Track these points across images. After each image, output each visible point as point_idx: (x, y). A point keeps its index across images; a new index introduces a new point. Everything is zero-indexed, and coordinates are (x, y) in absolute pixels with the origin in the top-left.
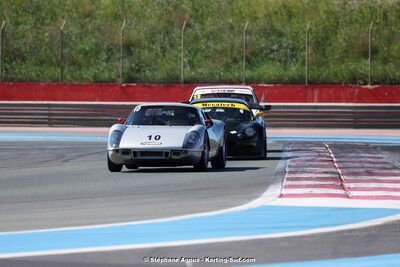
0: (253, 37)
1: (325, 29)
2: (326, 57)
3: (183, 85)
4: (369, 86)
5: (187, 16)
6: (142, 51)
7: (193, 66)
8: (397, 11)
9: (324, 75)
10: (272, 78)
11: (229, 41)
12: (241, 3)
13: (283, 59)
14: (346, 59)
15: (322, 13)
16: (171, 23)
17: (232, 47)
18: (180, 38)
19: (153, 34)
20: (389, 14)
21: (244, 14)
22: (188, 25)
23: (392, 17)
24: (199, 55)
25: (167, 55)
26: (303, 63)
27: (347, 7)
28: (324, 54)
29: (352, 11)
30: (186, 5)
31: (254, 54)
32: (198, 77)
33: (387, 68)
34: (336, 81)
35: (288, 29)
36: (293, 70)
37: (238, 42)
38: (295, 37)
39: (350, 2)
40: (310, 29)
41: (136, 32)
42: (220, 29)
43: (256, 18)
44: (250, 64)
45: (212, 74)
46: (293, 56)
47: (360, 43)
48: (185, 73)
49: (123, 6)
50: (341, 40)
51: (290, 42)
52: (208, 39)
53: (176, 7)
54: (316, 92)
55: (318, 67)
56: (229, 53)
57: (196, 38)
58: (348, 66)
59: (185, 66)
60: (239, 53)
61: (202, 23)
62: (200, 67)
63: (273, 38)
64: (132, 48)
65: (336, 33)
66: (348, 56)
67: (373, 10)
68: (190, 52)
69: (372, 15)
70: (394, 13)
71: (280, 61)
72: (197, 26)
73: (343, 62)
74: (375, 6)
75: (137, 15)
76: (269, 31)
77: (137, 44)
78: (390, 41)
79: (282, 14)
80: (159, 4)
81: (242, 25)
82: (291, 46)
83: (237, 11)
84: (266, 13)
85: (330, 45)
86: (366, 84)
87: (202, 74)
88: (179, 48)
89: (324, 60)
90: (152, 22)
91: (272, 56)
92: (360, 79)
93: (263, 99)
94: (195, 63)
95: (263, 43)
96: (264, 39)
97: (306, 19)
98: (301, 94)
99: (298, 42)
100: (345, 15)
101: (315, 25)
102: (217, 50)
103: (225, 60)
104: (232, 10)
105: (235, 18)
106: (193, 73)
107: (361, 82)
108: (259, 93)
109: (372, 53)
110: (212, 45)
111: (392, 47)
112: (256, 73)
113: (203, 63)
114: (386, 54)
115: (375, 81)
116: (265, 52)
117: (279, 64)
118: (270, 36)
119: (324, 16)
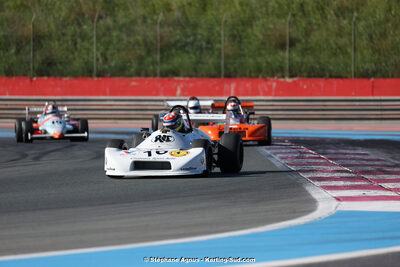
0: (166, 29)
1: (241, 21)
2: (242, 49)
3: (96, 79)
4: (286, 79)
5: (98, 8)
6: (52, 43)
7: (106, 59)
8: (314, 1)
11: (142, 32)
13: (198, 52)
14: (263, 52)
15: (237, 4)
16: (82, 15)
17: (145, 41)
18: (92, 30)
20: (306, 5)
21: (157, 6)
22: (101, 18)
23: (309, 8)
24: (111, 47)
25: (78, 46)
26: (219, 57)
28: (240, 47)
33: (305, 59)
34: (252, 75)
35: (203, 21)
36: (210, 63)
37: (151, 34)
38: (211, 29)
40: (226, 21)
41: (46, 25)
42: (132, 21)
43: (170, 10)
44: (165, 57)
46: (208, 49)
47: (277, 35)
48: (98, 66)
50: (258, 33)
51: (205, 34)
54: (233, 86)
55: (234, 59)
57: (108, 29)
58: (265, 58)
59: (97, 60)
61: (114, 15)
62: (112, 60)
63: (188, 30)
64: (42, 41)
65: (251, 26)
66: (265, 48)
68: (102, 45)
69: (289, 6)
71: (195, 54)
72: (109, 18)
73: (260, 55)
75: (46, 6)
77: (47, 36)
78: (307, 34)
81: (155, 17)
82: (206, 38)
84: (179, 4)
85: (247, 38)
86: (283, 77)
88: (91, 41)
89: (240, 53)
90: (63, 14)
91: (187, 49)
92: (278, 72)
93: (179, 92)
94: (108, 56)
95: (178, 35)
96: (178, 32)
97: (221, 11)
98: (217, 88)
99: (213, 34)
100: (261, 7)
101: (232, 17)
102: (130, 43)
103: (139, 53)
104: (144, 1)
105: (148, 9)
106: (106, 66)
107: (279, 75)
108: (174, 86)
109: (290, 45)
110: (125, 38)
111: (310, 39)
112: (171, 66)
113: (116, 56)
114: (304, 46)
115: (293, 73)
116: (179, 44)
117: (193, 56)
118: (184, 28)
119: (240, 9)
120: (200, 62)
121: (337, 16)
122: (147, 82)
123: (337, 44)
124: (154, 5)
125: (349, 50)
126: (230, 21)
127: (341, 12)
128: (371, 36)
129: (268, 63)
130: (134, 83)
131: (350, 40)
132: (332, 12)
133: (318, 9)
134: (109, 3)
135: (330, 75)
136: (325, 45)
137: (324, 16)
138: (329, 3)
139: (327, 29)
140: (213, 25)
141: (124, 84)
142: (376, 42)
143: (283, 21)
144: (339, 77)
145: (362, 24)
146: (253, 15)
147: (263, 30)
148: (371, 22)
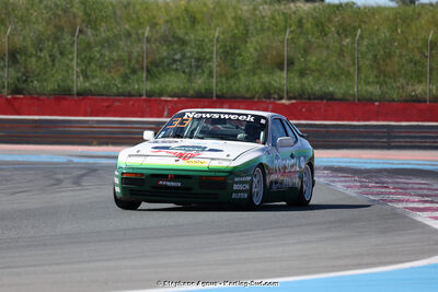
0: (154, 46)
1: (234, 37)
2: (235, 69)
3: (76, 97)
4: (284, 101)
5: (79, 21)
6: (29, 60)
7: (86, 77)
9: (234, 88)
10: (177, 91)
11: (126, 49)
12: (138, 7)
13: (187, 70)
14: (259, 71)
15: (230, 19)
16: (60, 29)
17: (130, 56)
18: (72, 45)
19: (40, 41)
20: (304, 21)
21: (142, 20)
22: (81, 31)
23: (308, 25)
24: (93, 66)
25: (57, 64)
26: (211, 75)
27: (257, 12)
28: (233, 64)
29: (263, 17)
30: (77, 9)
31: (155, 64)
32: (92, 88)
33: (304, 81)
34: (247, 96)
35: (192, 36)
36: (199, 83)
37: (136, 50)
38: (200, 45)
39: (261, 8)
40: (218, 38)
41: (21, 38)
42: (115, 36)
43: (156, 24)
44: (151, 75)
45: (109, 85)
46: (198, 67)
47: (275, 53)
48: (78, 83)
49: (6, 8)
50: (252, 50)
51: (195, 51)
52: (103, 47)
53: (65, 11)
55: (227, 79)
56: (127, 62)
57: (89, 46)
58: (260, 78)
59: (78, 76)
60: (138, 62)
61: (95, 29)
62: (94, 77)
63: (176, 46)
64: (18, 57)
65: (246, 42)
66: (260, 68)
67: (286, 17)
68: (82, 61)
69: (286, 22)
70: (310, 20)
71: (184, 72)
72: (89, 32)
73: (254, 74)
74: (289, 11)
75: (21, 18)
77: (23, 51)
78: (306, 52)
79: (184, 20)
80: (46, 7)
81: (140, 32)
82: (196, 56)
83: (134, 16)
84: (167, 18)
85: (240, 55)
86: (281, 98)
87: (96, 85)
88: (70, 57)
89: (234, 72)
90: (40, 27)
91: (175, 66)
92: (275, 92)
93: (165, 114)
94: (89, 73)
95: (164, 52)
96: (165, 48)
97: (213, 26)
99: (204, 51)
100: (256, 22)
101: (223, 33)
102: (113, 60)
103: (122, 70)
104: (128, 14)
105: (133, 24)
106: (87, 84)
107: (276, 96)
108: (161, 108)
109: (288, 65)
110: (107, 53)
111: (309, 58)
112: (158, 85)
113: (98, 73)
114: (303, 66)
115: (291, 95)
116: (166, 61)
117: (182, 75)
118: (172, 44)
119: (233, 24)
120: (190, 81)
121: (339, 34)
122: (131, 103)
123: (337, 64)
124: (138, 18)
125: (352, 70)
126: (222, 37)
127: (345, 30)
128: (375, 56)
129: (263, 83)
130: (117, 104)
131: (353, 60)
132: (333, 29)
133: (317, 25)
134: (89, 15)
135: (330, 98)
136: (326, 64)
137: (324, 33)
138: (330, 20)
139: (328, 47)
140: (203, 41)
141: (106, 104)
142: (381, 62)
143: (280, 38)
144: (341, 100)
145: (365, 42)
146: (247, 31)
147: (258, 48)
148: (375, 41)
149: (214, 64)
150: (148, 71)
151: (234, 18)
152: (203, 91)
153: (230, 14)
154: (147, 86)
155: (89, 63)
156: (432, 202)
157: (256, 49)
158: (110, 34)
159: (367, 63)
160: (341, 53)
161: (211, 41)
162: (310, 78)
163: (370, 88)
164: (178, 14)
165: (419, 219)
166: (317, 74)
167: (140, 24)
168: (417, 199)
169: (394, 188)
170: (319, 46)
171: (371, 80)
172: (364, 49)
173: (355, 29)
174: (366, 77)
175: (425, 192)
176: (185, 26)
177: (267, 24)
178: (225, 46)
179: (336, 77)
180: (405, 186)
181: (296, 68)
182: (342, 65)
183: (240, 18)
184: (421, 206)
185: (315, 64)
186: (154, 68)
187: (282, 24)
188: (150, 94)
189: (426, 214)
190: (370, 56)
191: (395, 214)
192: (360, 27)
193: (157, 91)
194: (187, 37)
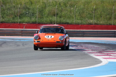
0: (21, 10)
1: (42, 7)
2: (43, 16)
5: (1, 3)
7: (3, 18)
8: (63, 2)
9: (42, 21)
10: (27, 22)
11: (14, 10)
13: (30, 16)
14: (49, 16)
17: (15, 12)
20: (61, 3)
22: (2, 6)
23: (62, 4)
24: (5, 15)
26: (36, 17)
28: (42, 15)
29: (50, 2)
31: (21, 14)
32: (5, 21)
33: (61, 19)
34: (46, 23)
36: (33, 20)
37: (16, 11)
43: (22, 4)
44: (20, 17)
45: (9, 20)
46: (33, 15)
47: (53, 12)
50: (47, 11)
51: (32, 11)
52: (8, 10)
54: (40, 26)
56: (14, 14)
57: (4, 10)
59: (1, 18)
60: (17, 14)
61: (5, 5)
62: (5, 18)
63: (27, 10)
65: (45, 9)
67: (56, 2)
68: (2, 14)
71: (29, 17)
73: (48, 17)
76: (26, 8)
78: (61, 11)
79: (29, 3)
81: (17, 6)
83: (16, 2)
84: (25, 2)
85: (44, 12)
86: (55, 24)
87: (6, 20)
89: (42, 17)
91: (27, 15)
92: (53, 22)
93: (24, 28)
94: (4, 17)
95: (24, 11)
96: (24, 10)
97: (37, 5)
98: (35, 26)
99: (34, 11)
100: (48, 4)
101: (39, 6)
102: (10, 13)
103: (13, 16)
104: (14, 1)
105: (16, 4)
106: (3, 20)
107: (53, 23)
108: (23, 26)
109: (56, 15)
110: (9, 12)
111: (62, 13)
112: (22, 20)
113: (6, 17)
114: (60, 15)
115: (57, 23)
116: (24, 14)
117: (28, 17)
118: (26, 9)
119: (42, 4)
120: (31, 19)
121: (70, 7)
122: (15, 25)
123: (70, 15)
124: (17, 2)
125: (73, 16)
126: (39, 7)
127: (72, 6)
128: (80, 13)
129: (50, 20)
130: (11, 25)
131: (74, 13)
132: (69, 5)
133: (64, 4)
134: (4, 2)
135: (68, 23)
136: (66, 15)
137: (66, 6)
138: (68, 3)
139: (67, 10)
140: (34, 8)
141: (8, 25)
142: (81, 14)
143: (55, 8)
144: (70, 24)
145: (77, 9)
146: (46, 6)
147: (49, 10)
148: (80, 9)
149: (37, 14)
150: (19, 16)
151: (42, 3)
152: (34, 22)
153: (41, 1)
154: (19, 20)
155: (4, 14)
156: (94, 51)
157: (48, 11)
158: (9, 7)
159: (78, 14)
160: (71, 12)
161: (36, 8)
162: (62, 18)
163: (78, 21)
164: (28, 1)
165: (91, 55)
166: (64, 17)
167: (17, 4)
168: (91, 50)
169: (85, 47)
170: (65, 10)
171: (78, 19)
172: (77, 11)
173: (74, 5)
174: (77, 18)
175: (93, 48)
176: (29, 5)
177: (51, 4)
178: (40, 10)
179: (69, 18)
180: (87, 47)
181: (58, 16)
182: (71, 15)
183: (44, 3)
184: (92, 52)
185: (64, 14)
186: (21, 16)
187: (55, 4)
188: (20, 23)
189: (93, 54)
190: (78, 13)
191: (85, 54)
192: (76, 5)
193: (22, 22)
194: (30, 8)
